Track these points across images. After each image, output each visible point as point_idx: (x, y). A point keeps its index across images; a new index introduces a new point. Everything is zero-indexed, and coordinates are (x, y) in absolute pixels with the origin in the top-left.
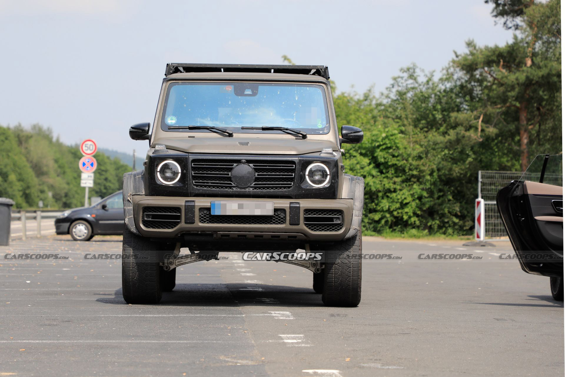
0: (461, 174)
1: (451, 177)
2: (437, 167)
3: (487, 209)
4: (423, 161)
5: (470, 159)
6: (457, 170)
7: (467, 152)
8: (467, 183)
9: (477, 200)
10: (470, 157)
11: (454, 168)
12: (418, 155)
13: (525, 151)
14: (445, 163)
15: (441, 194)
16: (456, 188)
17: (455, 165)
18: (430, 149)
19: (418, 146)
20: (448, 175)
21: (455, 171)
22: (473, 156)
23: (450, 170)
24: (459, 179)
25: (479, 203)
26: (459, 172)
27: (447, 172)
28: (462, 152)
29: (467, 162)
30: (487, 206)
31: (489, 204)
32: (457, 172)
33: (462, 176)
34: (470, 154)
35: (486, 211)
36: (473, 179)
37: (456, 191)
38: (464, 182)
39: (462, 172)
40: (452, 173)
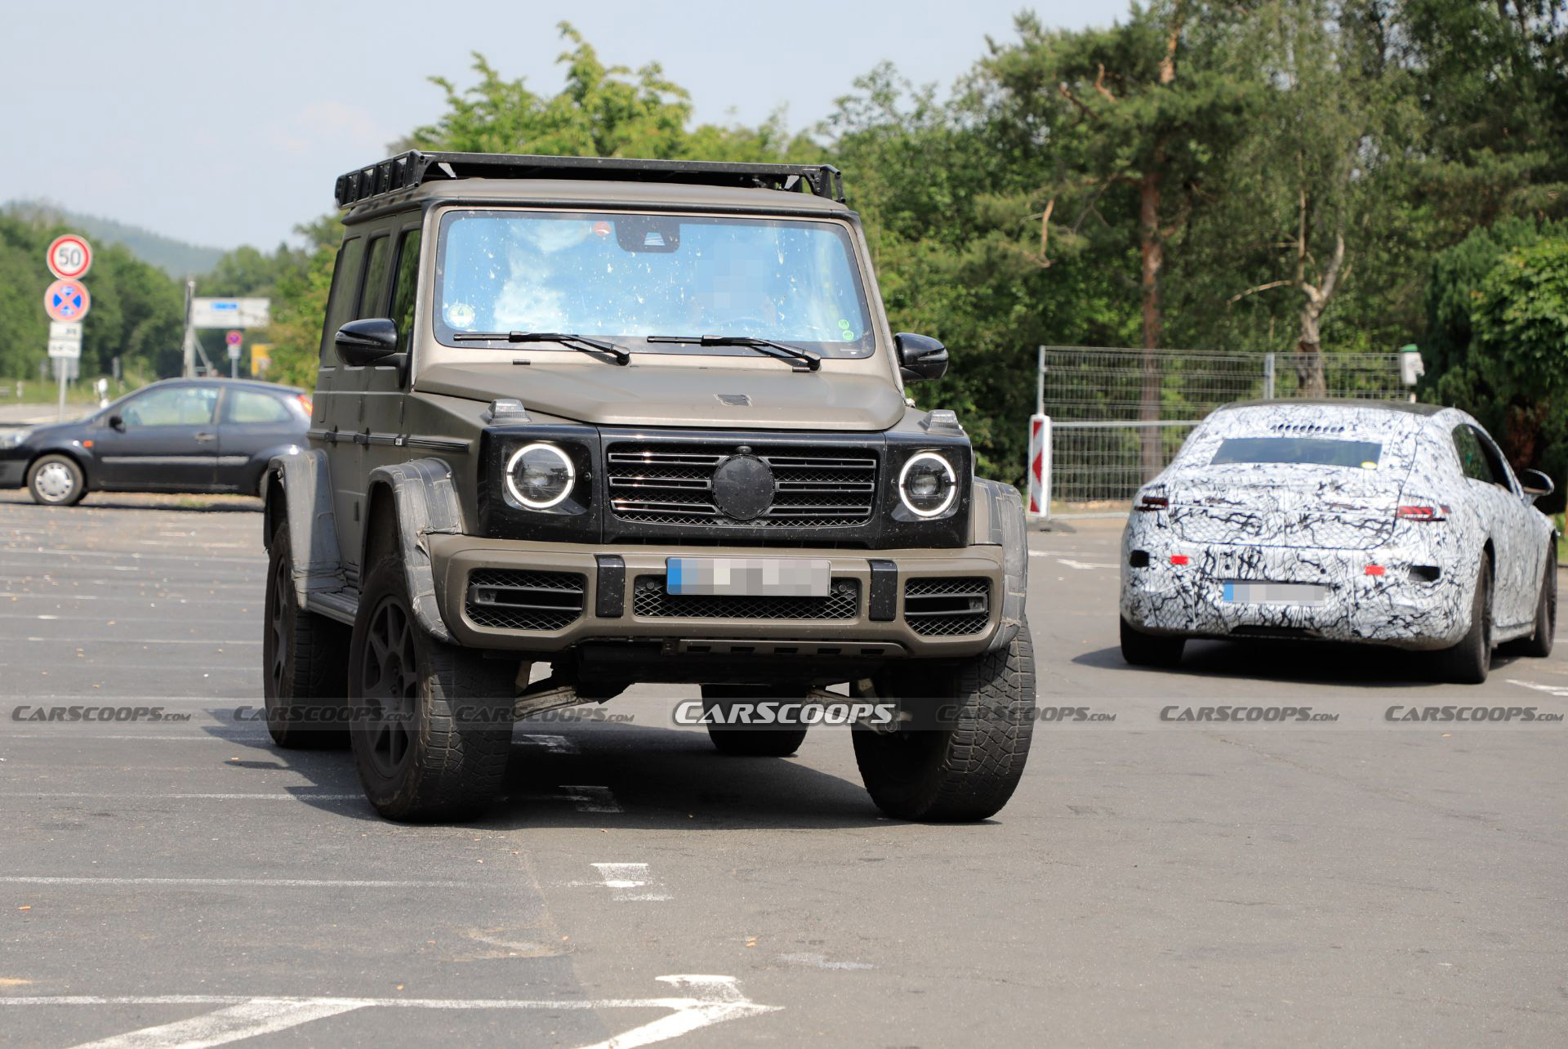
0: (998, 346)
1: (975, 353)
2: (938, 328)
3: (1058, 440)
4: (905, 311)
5: (1019, 309)
6: (988, 337)
7: (1014, 290)
8: (1010, 367)
9: (1034, 418)
10: (1020, 303)
11: (980, 330)
12: (892, 298)
13: (1153, 291)
14: (959, 318)
15: (948, 396)
16: (985, 382)
17: (982, 323)
18: (921, 282)
19: (893, 275)
20: (965, 348)
21: (983, 338)
22: (1027, 300)
23: (972, 336)
24: (993, 358)
25: (1038, 425)
26: (992, 341)
27: (962, 343)
28: (1001, 290)
29: (1013, 316)
30: (1059, 433)
31: (1062, 429)
32: (988, 340)
33: (1000, 350)
34: (1020, 294)
35: (1054, 445)
36: (1026, 357)
37: (984, 389)
38: (1004, 365)
39: (999, 340)
40: (974, 343)
